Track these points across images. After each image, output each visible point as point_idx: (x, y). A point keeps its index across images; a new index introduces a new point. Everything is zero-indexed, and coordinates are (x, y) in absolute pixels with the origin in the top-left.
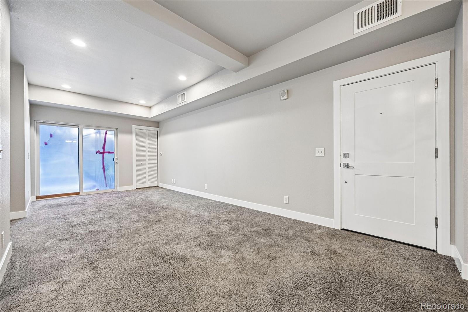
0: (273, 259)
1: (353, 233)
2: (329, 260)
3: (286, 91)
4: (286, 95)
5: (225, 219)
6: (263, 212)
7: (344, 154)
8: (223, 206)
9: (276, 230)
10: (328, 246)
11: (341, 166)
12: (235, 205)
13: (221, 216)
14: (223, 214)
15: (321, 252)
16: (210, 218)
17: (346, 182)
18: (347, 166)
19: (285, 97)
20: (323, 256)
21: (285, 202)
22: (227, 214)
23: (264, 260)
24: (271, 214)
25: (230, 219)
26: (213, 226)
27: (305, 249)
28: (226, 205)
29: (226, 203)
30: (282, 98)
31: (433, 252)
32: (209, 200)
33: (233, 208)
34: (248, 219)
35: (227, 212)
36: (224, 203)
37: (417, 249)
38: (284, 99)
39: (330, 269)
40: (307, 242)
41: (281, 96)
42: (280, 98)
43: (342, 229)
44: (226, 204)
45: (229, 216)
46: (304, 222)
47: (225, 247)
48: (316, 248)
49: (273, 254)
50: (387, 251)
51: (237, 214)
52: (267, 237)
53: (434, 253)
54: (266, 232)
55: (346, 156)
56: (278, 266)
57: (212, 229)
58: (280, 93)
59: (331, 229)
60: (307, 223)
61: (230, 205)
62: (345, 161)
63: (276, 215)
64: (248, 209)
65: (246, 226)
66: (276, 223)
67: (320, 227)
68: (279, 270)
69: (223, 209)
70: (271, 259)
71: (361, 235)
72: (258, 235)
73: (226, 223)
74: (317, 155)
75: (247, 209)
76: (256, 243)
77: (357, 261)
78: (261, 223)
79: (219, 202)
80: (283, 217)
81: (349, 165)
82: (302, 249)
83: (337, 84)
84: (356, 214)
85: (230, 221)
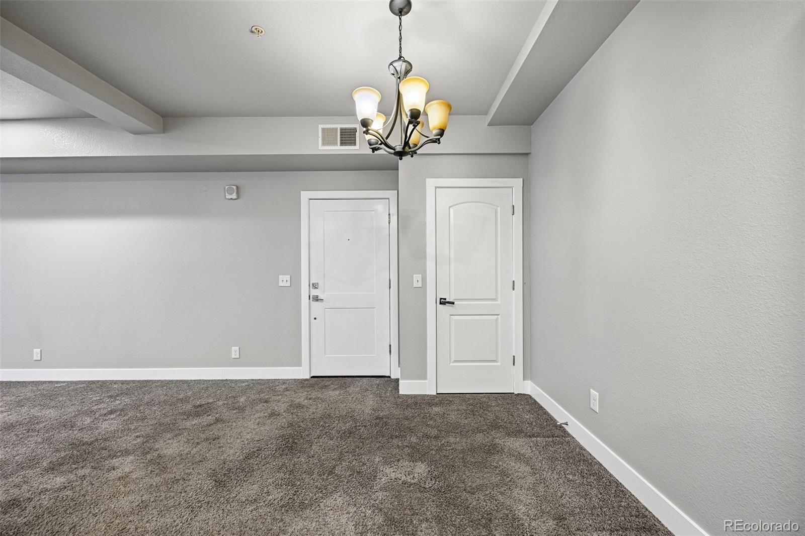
0: (214, 440)
1: (323, 379)
2: (291, 416)
3: (235, 187)
4: (235, 194)
5: (109, 409)
6: (194, 381)
7: (313, 284)
8: (98, 388)
9: (219, 401)
10: (292, 401)
11: (309, 299)
12: (129, 381)
13: (96, 407)
14: (100, 401)
15: (282, 411)
16: (65, 417)
17: (315, 319)
18: (316, 299)
19: (234, 196)
20: (284, 414)
21: (233, 357)
22: (112, 400)
23: (199, 446)
24: (209, 381)
25: (120, 407)
26: (80, 430)
27: (262, 414)
28: (103, 385)
29: (104, 379)
30: (228, 197)
31: (386, 379)
32: (50, 382)
33: (125, 387)
34: (162, 398)
35: (111, 397)
36: (98, 381)
37: (377, 379)
38: (231, 199)
39: (291, 425)
40: (265, 404)
41: (227, 194)
42: (225, 196)
43: (312, 377)
44: (104, 382)
45: (118, 402)
46: (263, 380)
47: (119, 454)
48: (276, 408)
49: (213, 434)
50: (351, 389)
51: (136, 394)
52: (203, 415)
53: (388, 379)
54: (200, 410)
55: (315, 286)
56: (222, 445)
57: (79, 435)
58: (225, 188)
59: (298, 380)
60: (267, 380)
61: (116, 382)
62: (314, 292)
63: (219, 380)
64: (162, 381)
65: (159, 410)
66: (219, 391)
67: (284, 382)
68: (224, 449)
69: (98, 393)
70: (210, 441)
71: (331, 378)
72: (186, 417)
73: (112, 416)
74: (281, 284)
75: (158, 381)
76: (184, 429)
77: (321, 407)
78: (190, 398)
79: (84, 382)
80: (230, 380)
81: (319, 298)
82: (257, 415)
83: (305, 195)
84: (326, 356)
85: (122, 410)
